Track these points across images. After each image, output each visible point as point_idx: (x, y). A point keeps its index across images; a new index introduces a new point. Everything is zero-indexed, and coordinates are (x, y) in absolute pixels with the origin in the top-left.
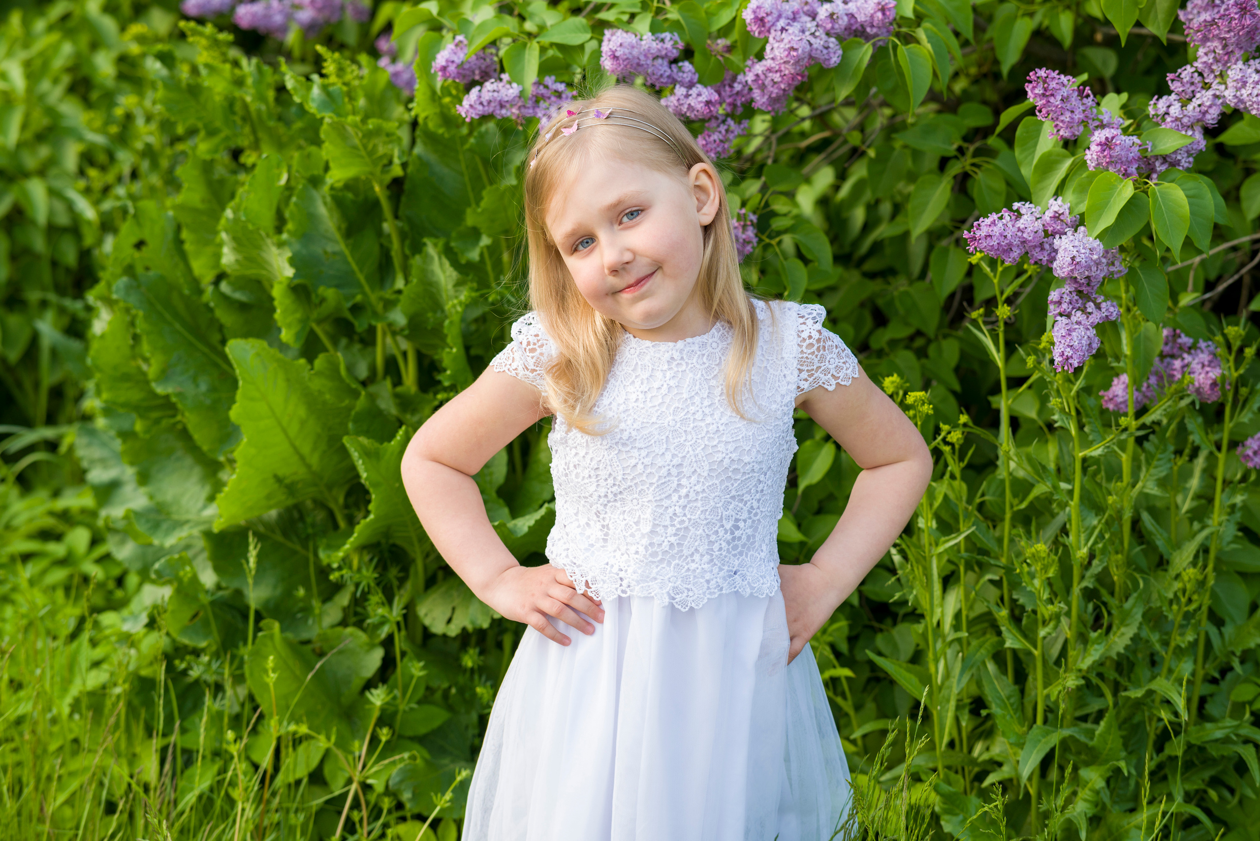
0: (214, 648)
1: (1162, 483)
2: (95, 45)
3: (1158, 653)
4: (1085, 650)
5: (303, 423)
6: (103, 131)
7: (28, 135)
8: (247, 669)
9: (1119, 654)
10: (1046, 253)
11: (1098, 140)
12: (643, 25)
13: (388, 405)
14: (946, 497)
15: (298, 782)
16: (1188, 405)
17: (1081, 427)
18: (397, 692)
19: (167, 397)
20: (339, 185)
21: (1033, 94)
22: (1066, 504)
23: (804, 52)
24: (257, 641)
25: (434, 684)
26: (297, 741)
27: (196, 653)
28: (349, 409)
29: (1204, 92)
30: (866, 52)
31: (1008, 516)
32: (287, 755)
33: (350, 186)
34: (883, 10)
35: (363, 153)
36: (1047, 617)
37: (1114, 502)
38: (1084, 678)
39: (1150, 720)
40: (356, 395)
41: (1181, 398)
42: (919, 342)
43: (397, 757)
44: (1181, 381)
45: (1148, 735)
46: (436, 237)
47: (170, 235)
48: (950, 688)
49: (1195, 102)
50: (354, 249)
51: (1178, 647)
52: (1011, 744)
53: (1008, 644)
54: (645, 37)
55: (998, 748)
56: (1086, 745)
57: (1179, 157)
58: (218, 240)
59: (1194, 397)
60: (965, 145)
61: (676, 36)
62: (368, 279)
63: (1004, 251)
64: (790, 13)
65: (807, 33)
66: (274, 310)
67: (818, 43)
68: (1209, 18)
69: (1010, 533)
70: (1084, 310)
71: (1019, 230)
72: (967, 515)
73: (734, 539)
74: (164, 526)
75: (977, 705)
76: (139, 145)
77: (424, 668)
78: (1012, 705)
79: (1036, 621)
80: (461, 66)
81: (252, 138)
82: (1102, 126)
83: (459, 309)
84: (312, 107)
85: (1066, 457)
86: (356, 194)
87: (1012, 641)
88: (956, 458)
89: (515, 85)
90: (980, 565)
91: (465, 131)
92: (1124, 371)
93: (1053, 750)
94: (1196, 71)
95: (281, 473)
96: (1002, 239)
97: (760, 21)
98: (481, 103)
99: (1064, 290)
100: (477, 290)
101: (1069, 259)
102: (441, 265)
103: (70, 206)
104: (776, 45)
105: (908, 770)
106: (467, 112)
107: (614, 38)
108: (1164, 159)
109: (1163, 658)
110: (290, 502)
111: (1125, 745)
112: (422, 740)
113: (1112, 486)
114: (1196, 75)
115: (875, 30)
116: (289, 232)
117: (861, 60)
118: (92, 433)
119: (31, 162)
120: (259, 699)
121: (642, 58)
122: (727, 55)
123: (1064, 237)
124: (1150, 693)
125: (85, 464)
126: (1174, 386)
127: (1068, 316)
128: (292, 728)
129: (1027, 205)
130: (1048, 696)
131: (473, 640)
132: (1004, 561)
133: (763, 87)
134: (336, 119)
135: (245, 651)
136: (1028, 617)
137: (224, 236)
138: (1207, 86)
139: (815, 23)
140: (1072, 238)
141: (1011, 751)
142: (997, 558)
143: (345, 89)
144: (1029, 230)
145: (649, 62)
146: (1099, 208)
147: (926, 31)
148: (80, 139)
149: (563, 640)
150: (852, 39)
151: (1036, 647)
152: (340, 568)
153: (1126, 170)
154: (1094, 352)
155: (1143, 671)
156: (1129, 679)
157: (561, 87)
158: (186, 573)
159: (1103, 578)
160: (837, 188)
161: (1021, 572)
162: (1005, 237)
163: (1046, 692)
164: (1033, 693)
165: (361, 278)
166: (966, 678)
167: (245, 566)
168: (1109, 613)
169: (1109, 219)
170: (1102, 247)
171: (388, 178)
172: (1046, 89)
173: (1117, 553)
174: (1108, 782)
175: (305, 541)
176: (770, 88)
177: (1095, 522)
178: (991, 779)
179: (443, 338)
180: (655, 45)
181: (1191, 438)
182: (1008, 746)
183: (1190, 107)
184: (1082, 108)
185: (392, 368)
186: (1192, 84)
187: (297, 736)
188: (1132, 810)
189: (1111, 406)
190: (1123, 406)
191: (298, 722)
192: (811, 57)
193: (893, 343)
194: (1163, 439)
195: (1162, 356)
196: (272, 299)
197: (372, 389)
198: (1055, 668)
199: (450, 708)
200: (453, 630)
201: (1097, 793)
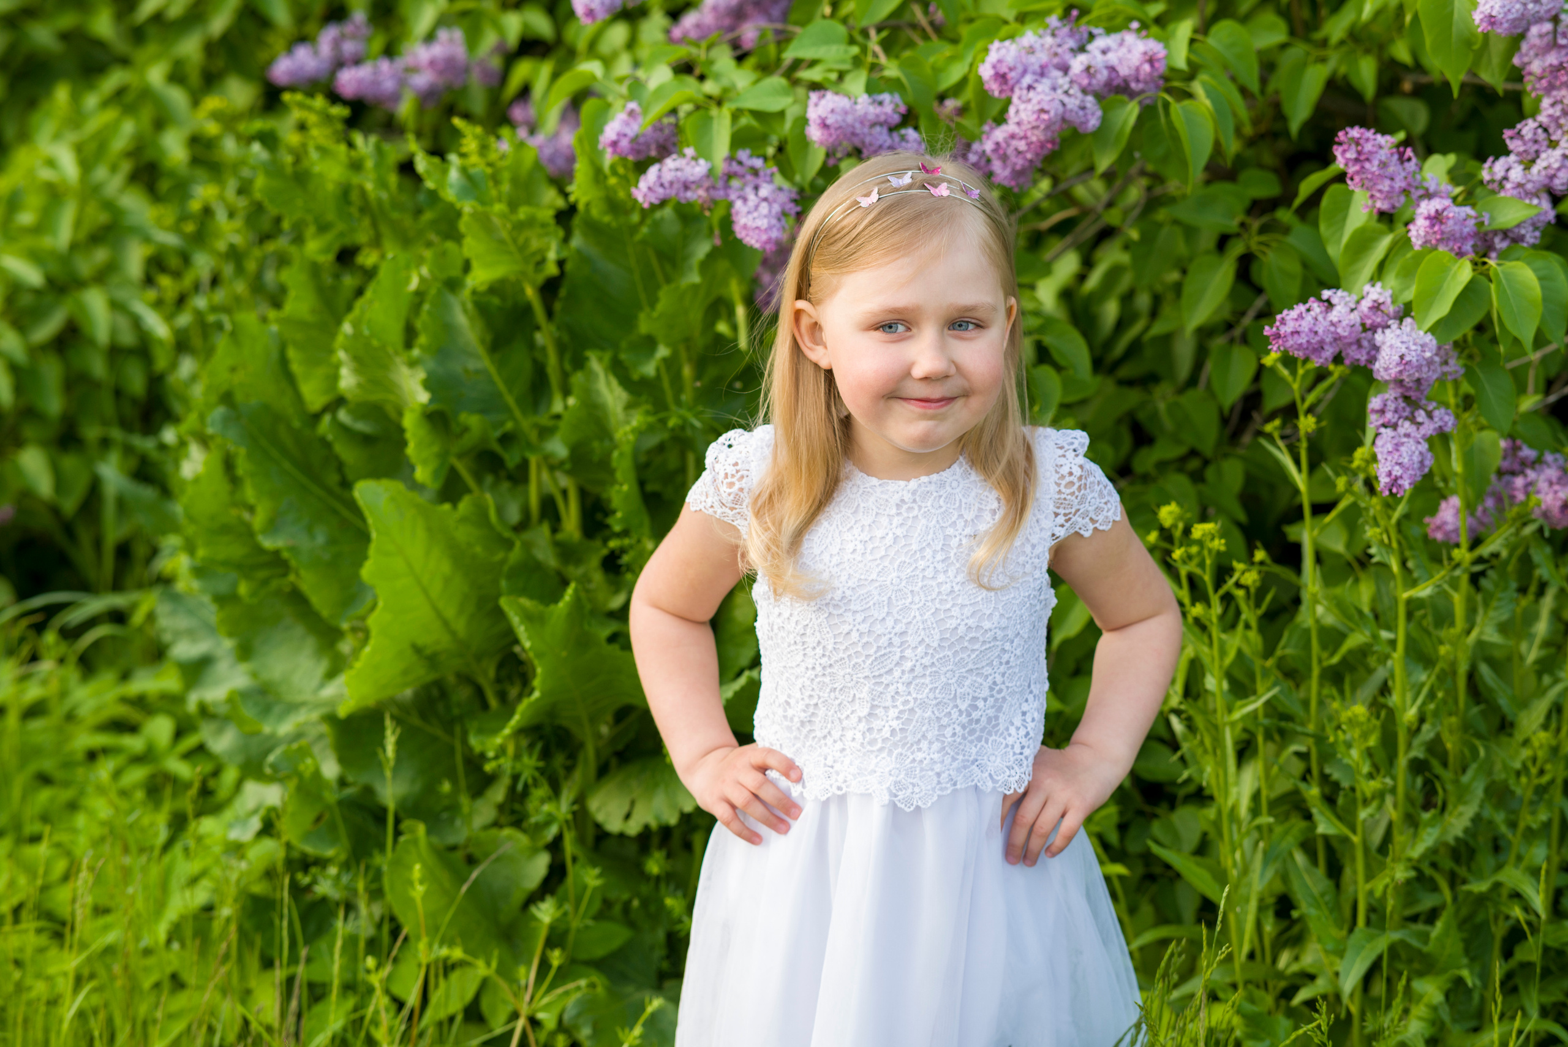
0: (343, 857)
1: (1503, 628)
2: (160, 124)
3: (1503, 836)
4: (1415, 835)
5: (447, 581)
6: (176, 229)
7: (82, 235)
8: (386, 882)
9: (1457, 839)
10: (1364, 352)
11: (1426, 213)
12: (857, 84)
13: (546, 556)
14: (1240, 653)
15: (451, 1019)
16: (1534, 533)
17: (1403, 563)
18: (568, 907)
19: (276, 553)
20: (482, 288)
21: (1342, 158)
22: (1387, 657)
23: (1056, 114)
24: (399, 847)
25: (612, 895)
26: (448, 968)
27: (321, 863)
28: (503, 562)
29: (1550, 151)
30: (1131, 112)
31: (1316, 672)
32: (437, 986)
33: (496, 288)
34: (1151, 61)
35: (512, 248)
36: (1368, 794)
37: (1448, 653)
38: (1416, 869)
39: (1496, 918)
40: (509, 545)
41: (1525, 524)
42: (1194, 464)
43: (571, 986)
44: (1525, 504)
45: (1493, 937)
46: (602, 349)
47: (275, 355)
48: (1250, 885)
49: (1540, 164)
50: (501, 365)
51: (1529, 829)
52: (1326, 951)
53: (1322, 828)
54: (860, 100)
55: (1311, 956)
56: (1419, 952)
57: (1523, 232)
58: (334, 360)
59: (1541, 521)
60: (1248, 220)
61: (897, 98)
62: (519, 401)
63: (1315, 350)
64: (1036, 68)
65: (1059, 91)
66: (404, 443)
67: (1072, 103)
68: (1555, 62)
69: (1319, 694)
70: (1412, 419)
71: (1332, 324)
72: (1266, 673)
73: (971, 722)
74: (277, 709)
75: (1284, 906)
76: (221, 246)
77: (600, 876)
78: (1326, 904)
79: (1354, 801)
80: (635, 140)
81: (372, 233)
82: (1429, 195)
83: (631, 437)
84: (450, 194)
85: (1386, 600)
86: (503, 298)
87: (1325, 825)
88: (1252, 603)
89: (702, 162)
90: (1282, 732)
91: (635, 218)
92: (1454, 492)
93: (1380, 958)
94: (1540, 126)
95: (421, 641)
96: (1312, 335)
97: (1001, 77)
98: (662, 185)
99: (1387, 396)
100: (655, 413)
101: (1396, 358)
102: (608, 384)
103: (137, 322)
104: (1022, 107)
105: (1206, 986)
106: (645, 196)
107: (823, 102)
108: (1505, 234)
109: (1509, 843)
110: (431, 677)
111: (1467, 951)
112: (599, 965)
113: (1443, 633)
114: (1540, 131)
115: (1141, 86)
116: (422, 347)
117: (1125, 122)
118: (176, 599)
119: (85, 266)
120: (401, 919)
121: (858, 125)
122: (958, 119)
123: (1387, 331)
124: (1497, 885)
125: (167, 637)
126: (1515, 510)
127: (1395, 426)
128: (444, 952)
129: (1340, 293)
130: (1371, 893)
131: (655, 840)
132: (1311, 728)
133: (1004, 158)
134: (480, 208)
135: (382, 861)
136: (1346, 796)
137: (341, 355)
138: (1553, 144)
139: (1067, 79)
140: (1398, 332)
141: (1326, 961)
142: (1303, 724)
143: (489, 170)
144: (1344, 323)
145: (866, 130)
146: (1430, 296)
147: (1204, 84)
148: (147, 239)
149: (753, 838)
150: (1113, 97)
151: (1354, 832)
152: (496, 757)
153: (1460, 248)
154: (1426, 470)
155: (1486, 859)
156: (1469, 869)
157: (758, 163)
158: (307, 766)
159: (1435, 747)
160: (1082, 277)
161: (1336, 741)
162: (1316, 333)
163: (1368, 887)
164: (1351, 889)
165: (510, 400)
166: (1270, 873)
167: (381, 756)
168: (1444, 790)
169: (1442, 309)
170: (1434, 342)
171: (540, 279)
172: (1359, 153)
173: (1450, 714)
174: (1447, 995)
175: (449, 724)
176: (1013, 159)
177: (1423, 677)
178: (1303, 995)
179: (611, 472)
180: (873, 111)
181: (1538, 572)
182: (1322, 955)
183: (1535, 169)
184: (1403, 174)
185: (550, 510)
186: (1536, 142)
187: (450, 962)
188: (1476, 1030)
189: (1439, 536)
190: (1453, 536)
191: (451, 944)
192: (1064, 120)
193: (1162, 466)
194: (1503, 575)
195: (1500, 473)
196: (401, 430)
197: (527, 536)
198: (1379, 857)
199: (632, 924)
200: (633, 828)
201: (1434, 1009)
